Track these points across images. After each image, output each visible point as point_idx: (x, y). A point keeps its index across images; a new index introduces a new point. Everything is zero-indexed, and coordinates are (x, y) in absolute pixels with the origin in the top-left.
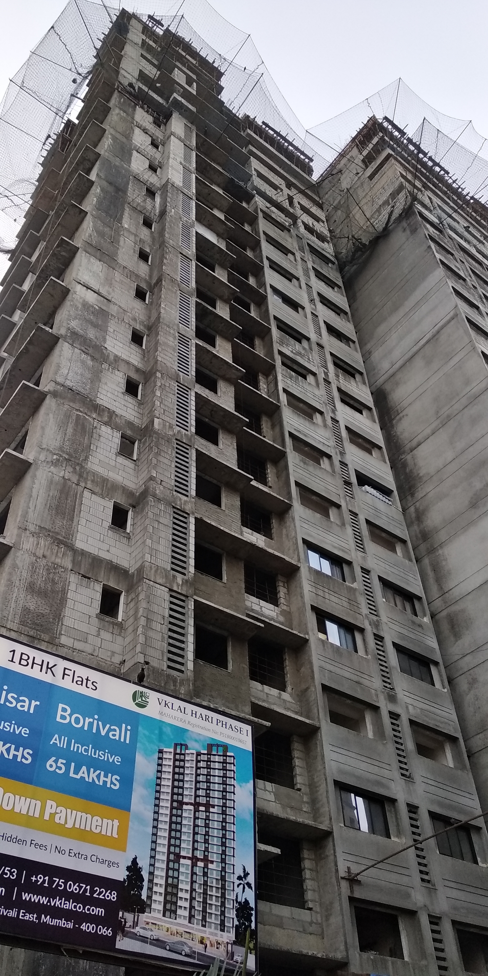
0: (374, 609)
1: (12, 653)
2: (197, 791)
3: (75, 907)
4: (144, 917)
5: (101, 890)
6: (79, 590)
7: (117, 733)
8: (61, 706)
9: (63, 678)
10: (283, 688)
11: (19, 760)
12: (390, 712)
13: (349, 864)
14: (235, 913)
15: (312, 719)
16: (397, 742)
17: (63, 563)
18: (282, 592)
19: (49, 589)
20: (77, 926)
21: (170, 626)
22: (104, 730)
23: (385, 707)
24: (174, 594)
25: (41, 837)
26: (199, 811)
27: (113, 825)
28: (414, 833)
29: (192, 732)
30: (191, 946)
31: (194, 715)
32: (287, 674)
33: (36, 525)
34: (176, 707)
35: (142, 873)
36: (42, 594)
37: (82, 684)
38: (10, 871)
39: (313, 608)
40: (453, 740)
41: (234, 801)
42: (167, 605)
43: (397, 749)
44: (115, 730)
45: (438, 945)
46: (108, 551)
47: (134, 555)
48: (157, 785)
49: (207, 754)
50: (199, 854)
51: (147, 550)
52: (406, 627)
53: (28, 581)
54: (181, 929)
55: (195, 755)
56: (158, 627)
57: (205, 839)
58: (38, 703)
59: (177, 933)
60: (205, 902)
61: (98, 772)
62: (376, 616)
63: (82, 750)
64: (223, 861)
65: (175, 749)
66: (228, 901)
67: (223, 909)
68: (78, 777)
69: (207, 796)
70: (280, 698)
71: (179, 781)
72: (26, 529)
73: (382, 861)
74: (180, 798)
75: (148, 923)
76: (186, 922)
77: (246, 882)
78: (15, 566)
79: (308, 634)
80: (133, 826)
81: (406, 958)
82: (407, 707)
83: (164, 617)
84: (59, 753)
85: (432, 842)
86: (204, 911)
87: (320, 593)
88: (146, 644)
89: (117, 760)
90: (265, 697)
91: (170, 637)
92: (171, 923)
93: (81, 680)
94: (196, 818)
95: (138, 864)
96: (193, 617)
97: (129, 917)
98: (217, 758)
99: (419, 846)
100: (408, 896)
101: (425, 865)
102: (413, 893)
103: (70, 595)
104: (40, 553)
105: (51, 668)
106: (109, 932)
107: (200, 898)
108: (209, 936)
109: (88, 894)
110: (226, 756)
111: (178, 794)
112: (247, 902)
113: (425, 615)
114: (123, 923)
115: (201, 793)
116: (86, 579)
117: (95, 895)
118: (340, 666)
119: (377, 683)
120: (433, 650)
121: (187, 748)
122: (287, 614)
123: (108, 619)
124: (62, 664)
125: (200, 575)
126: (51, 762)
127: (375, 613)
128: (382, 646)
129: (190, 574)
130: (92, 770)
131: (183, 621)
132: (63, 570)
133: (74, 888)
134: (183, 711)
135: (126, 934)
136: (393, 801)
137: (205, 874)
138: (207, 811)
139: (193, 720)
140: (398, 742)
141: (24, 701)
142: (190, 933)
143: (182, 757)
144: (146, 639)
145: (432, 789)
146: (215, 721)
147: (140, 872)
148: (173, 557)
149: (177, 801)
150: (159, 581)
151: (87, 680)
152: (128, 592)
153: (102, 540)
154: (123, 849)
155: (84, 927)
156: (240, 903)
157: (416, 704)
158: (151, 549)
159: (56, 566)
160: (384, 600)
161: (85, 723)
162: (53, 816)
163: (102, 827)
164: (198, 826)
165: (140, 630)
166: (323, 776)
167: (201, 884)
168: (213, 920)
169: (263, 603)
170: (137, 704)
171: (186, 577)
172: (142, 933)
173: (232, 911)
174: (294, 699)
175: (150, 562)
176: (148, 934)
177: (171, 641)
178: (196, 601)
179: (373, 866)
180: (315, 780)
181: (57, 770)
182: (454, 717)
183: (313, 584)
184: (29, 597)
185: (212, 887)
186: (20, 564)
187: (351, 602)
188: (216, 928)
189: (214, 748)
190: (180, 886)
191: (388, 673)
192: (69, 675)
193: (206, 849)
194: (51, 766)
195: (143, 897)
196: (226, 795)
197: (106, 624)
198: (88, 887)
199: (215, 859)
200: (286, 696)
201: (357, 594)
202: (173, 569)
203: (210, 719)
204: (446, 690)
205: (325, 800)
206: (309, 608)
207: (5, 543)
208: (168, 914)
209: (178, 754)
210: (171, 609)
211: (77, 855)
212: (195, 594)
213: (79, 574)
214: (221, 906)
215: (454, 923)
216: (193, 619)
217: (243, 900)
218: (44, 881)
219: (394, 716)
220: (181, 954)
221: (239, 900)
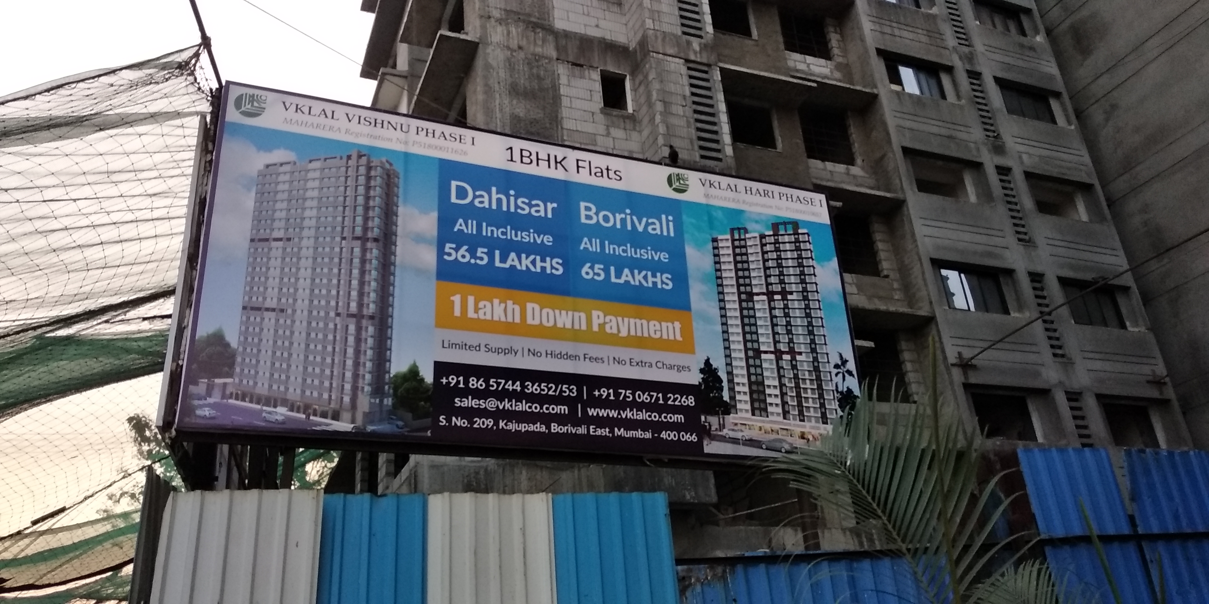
0: (964, 38)
1: (509, 151)
2: (768, 279)
3: (650, 416)
4: (731, 419)
5: (676, 396)
6: (573, 83)
7: (658, 226)
8: (583, 205)
9: (578, 172)
10: (851, 161)
11: (548, 271)
12: (997, 167)
13: (960, 349)
14: (837, 403)
15: (895, 192)
16: (1009, 202)
17: (545, 51)
18: (834, 39)
19: (537, 87)
20: (656, 435)
21: (695, 107)
22: (640, 224)
23: (989, 161)
24: (692, 65)
25: (594, 350)
26: (774, 300)
27: (674, 328)
28: (1039, 305)
29: (750, 212)
30: (791, 442)
31: (749, 192)
32: (854, 144)
33: (500, 9)
34: (724, 185)
35: (719, 374)
36: (528, 95)
37: (602, 176)
38: (568, 388)
39: (880, 52)
40: (1086, 188)
41: (816, 284)
42: (686, 81)
43: (1011, 210)
44: (654, 223)
45: (1080, 422)
46: (597, 26)
47: (631, 24)
48: (717, 278)
49: (774, 235)
50: (783, 347)
51: (647, 14)
52: (1011, 54)
53: (509, 82)
54: (776, 427)
55: (758, 239)
56: (680, 111)
57: (787, 329)
58: (555, 205)
59: (772, 431)
60: (799, 396)
61: (644, 273)
62: (968, 46)
63: (619, 251)
64: (813, 351)
65: (732, 235)
66: (826, 392)
67: (822, 401)
68: (621, 281)
69: (782, 282)
70: (848, 174)
71: (743, 270)
72: (489, 17)
73: (1001, 341)
74: (748, 289)
75: (736, 424)
76: (781, 419)
77: (845, 370)
78: (488, 67)
79: (876, 87)
80: (698, 328)
81: (1040, 439)
82: (1020, 157)
83: (684, 97)
84: (593, 259)
85: (1065, 311)
86: (800, 405)
87: (888, 30)
88: (668, 135)
89: (664, 257)
90: (829, 176)
91: (697, 120)
92: (763, 422)
93: (600, 170)
94: (771, 309)
95: (712, 365)
96: (722, 89)
97: (714, 421)
98: (786, 239)
99: (1047, 318)
100: (1037, 374)
101: (1058, 339)
102: (1043, 370)
103: (563, 91)
104: (514, 44)
105: (560, 163)
106: (694, 438)
107: (793, 392)
108: (810, 430)
109: (661, 402)
110: (798, 234)
111: (745, 285)
112: (849, 391)
113: (1037, 32)
114: (708, 427)
115: (773, 280)
116: (579, 68)
117: (670, 402)
118: (925, 120)
119: (977, 134)
120: (1051, 77)
121: (746, 231)
122: (845, 68)
123: (615, 112)
124: (573, 155)
125: (721, 36)
126: (586, 268)
127: (966, 43)
128: (980, 85)
129: (709, 35)
130: (636, 272)
131: (710, 98)
132: (547, 61)
133: (645, 398)
134: (734, 189)
135: (713, 438)
136: (1010, 272)
137: (794, 367)
138: (784, 298)
139: (748, 198)
140: (1011, 202)
141: (538, 205)
142: (787, 430)
143: (743, 243)
144: (667, 127)
145: (1061, 251)
146: (776, 195)
147: (717, 373)
148: (682, 17)
149: (745, 293)
150: (670, 51)
151: (608, 169)
152: (633, 74)
153: (586, 12)
154: (692, 352)
155: (664, 435)
156: (842, 393)
157: (1032, 150)
158: (652, 11)
159: (537, 58)
160: (978, 23)
161: (616, 220)
162: (602, 326)
163: (661, 330)
164: (776, 317)
165: (658, 118)
166: (916, 257)
167: (791, 378)
168: (812, 413)
169: (810, 59)
170: (675, 190)
171: (703, 41)
172: (732, 434)
173: (833, 402)
174: (867, 172)
175: (654, 30)
176: (739, 435)
177: (699, 125)
178: (722, 70)
179: (989, 347)
180: (906, 262)
181: (596, 277)
182: (1087, 159)
183: (875, 20)
184: (515, 102)
185: (805, 379)
186: (494, 63)
187: (930, 34)
188: (817, 422)
189: (781, 227)
190: (767, 383)
191: (990, 118)
192: (584, 168)
193: (791, 341)
194: (587, 273)
195: (725, 399)
196: (805, 279)
197: (615, 119)
198: (660, 395)
199: (803, 350)
200: (856, 170)
201: (939, 22)
202: (684, 33)
203: (770, 194)
204: (1073, 127)
205: (920, 282)
206: (873, 53)
207: (469, 39)
208: (757, 412)
209: (736, 240)
210: (692, 85)
211: (640, 364)
212: (721, 61)
213: (568, 62)
214: (819, 398)
215: (1099, 397)
216: (722, 93)
217: (845, 389)
218: (609, 395)
219: (1003, 171)
220: (781, 451)
221: (840, 389)
